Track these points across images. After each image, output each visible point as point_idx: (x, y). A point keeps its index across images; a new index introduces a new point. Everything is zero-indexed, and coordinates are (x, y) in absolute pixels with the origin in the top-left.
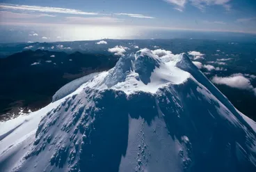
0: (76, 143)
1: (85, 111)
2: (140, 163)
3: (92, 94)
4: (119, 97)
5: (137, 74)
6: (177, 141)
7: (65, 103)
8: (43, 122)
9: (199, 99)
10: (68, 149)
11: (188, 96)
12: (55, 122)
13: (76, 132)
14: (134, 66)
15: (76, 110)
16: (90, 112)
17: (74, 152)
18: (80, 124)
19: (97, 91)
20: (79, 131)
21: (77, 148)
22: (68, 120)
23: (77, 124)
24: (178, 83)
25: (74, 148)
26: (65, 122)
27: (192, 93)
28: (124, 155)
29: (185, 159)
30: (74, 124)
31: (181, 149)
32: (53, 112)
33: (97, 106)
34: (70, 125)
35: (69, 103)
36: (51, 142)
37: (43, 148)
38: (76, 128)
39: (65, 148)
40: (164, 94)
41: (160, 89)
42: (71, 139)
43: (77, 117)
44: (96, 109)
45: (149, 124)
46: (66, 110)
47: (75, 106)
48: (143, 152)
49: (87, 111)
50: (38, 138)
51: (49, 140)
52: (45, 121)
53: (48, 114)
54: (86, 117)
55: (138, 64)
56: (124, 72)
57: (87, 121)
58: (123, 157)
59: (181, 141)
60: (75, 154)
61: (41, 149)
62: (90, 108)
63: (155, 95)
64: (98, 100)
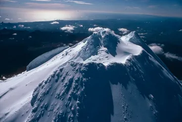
0: (72, 109)
1: (74, 81)
2: (126, 119)
3: (78, 67)
4: (100, 68)
5: (106, 49)
6: (147, 99)
7: (54, 75)
8: (36, 93)
9: (152, 65)
10: (66, 114)
11: (145, 64)
12: (48, 92)
13: (70, 99)
14: (102, 42)
15: (66, 81)
16: (79, 82)
17: (72, 116)
18: (72, 93)
19: (82, 64)
20: (72, 99)
21: (74, 112)
22: (61, 90)
23: (70, 93)
24: (137, 54)
25: (71, 113)
26: (58, 92)
27: (147, 61)
28: (113, 114)
29: (155, 112)
30: (67, 93)
31: (151, 105)
32: (44, 84)
33: (84, 77)
34: (63, 94)
35: (58, 75)
36: (49, 109)
37: (42, 115)
38: (69, 96)
39: (63, 114)
40: (131, 64)
41: (128, 60)
42: (67, 106)
43: (69, 86)
44: (84, 79)
45: (126, 88)
46: (57, 81)
47: (64, 78)
48: (126, 110)
49: (77, 81)
50: (35, 106)
51: (46, 107)
52: (39, 92)
53: (40, 85)
54: (76, 86)
55: (105, 41)
56: (95, 47)
57: (78, 90)
58: (112, 116)
59: (150, 99)
60: (73, 118)
61: (40, 115)
62: (79, 78)
63: (125, 65)
64: (84, 71)
